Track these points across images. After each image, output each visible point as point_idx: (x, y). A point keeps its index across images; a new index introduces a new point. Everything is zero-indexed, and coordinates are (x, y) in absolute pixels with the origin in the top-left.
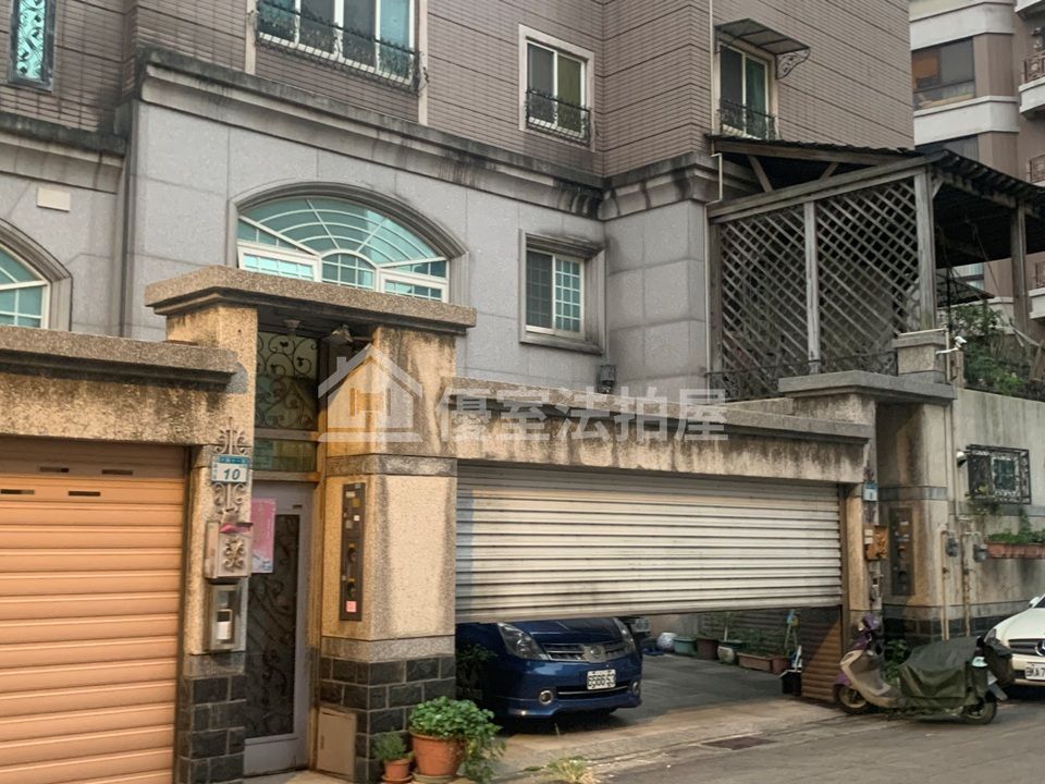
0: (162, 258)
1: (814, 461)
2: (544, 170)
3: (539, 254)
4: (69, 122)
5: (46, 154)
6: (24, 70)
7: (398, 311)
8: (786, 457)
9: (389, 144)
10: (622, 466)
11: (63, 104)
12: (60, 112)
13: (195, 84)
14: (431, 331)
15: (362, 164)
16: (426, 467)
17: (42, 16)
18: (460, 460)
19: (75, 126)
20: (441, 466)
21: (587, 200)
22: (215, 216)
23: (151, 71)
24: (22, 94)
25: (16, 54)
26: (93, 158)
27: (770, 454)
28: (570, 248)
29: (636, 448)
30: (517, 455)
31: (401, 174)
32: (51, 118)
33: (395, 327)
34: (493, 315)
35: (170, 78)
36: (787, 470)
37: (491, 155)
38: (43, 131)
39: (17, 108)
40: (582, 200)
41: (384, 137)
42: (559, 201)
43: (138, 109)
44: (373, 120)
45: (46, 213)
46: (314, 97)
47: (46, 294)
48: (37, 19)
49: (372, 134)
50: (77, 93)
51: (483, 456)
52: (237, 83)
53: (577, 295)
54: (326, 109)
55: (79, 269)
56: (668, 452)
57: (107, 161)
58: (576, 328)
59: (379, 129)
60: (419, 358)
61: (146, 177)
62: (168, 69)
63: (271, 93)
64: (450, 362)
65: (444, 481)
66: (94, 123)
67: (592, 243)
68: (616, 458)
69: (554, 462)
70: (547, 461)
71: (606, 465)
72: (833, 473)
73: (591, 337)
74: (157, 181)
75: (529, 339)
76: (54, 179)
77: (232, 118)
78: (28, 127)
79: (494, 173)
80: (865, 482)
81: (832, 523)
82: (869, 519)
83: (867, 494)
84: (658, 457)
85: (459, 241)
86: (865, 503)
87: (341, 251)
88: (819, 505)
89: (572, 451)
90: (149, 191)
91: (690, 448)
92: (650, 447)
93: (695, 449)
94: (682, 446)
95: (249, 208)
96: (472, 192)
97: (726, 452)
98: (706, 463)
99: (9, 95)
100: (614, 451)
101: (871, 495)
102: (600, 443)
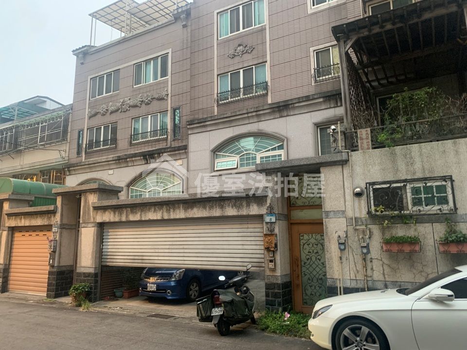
1: (232, 207)
2: (316, 97)
3: (325, 128)
6: (176, 136)
9: (253, 116)
10: (143, 219)
11: (183, 140)
12: (182, 142)
13: (198, 125)
15: (246, 125)
16: (90, 225)
18: (98, 223)
20: (93, 225)
23: (188, 127)
24: (175, 142)
32: (180, 144)
33: (85, 192)
35: (192, 126)
36: (217, 212)
41: (250, 115)
43: (189, 137)
44: (245, 112)
46: (226, 114)
49: (246, 115)
56: (161, 212)
59: (247, 113)
61: (191, 152)
62: (191, 124)
64: (96, 198)
65: (93, 228)
68: (141, 217)
71: (138, 219)
76: (178, 159)
77: (209, 129)
79: (294, 108)
80: (267, 214)
81: (259, 233)
82: (271, 231)
83: (267, 219)
84: (157, 215)
85: (283, 136)
86: (267, 223)
87: (245, 153)
88: (250, 226)
89: (127, 217)
90: (191, 155)
91: (170, 210)
92: (154, 212)
93: (172, 210)
94: (167, 210)
95: (218, 150)
96: (289, 117)
97: (186, 209)
98: (176, 214)
99: (173, 143)
100: (141, 215)
101: (271, 219)
102: (136, 213)
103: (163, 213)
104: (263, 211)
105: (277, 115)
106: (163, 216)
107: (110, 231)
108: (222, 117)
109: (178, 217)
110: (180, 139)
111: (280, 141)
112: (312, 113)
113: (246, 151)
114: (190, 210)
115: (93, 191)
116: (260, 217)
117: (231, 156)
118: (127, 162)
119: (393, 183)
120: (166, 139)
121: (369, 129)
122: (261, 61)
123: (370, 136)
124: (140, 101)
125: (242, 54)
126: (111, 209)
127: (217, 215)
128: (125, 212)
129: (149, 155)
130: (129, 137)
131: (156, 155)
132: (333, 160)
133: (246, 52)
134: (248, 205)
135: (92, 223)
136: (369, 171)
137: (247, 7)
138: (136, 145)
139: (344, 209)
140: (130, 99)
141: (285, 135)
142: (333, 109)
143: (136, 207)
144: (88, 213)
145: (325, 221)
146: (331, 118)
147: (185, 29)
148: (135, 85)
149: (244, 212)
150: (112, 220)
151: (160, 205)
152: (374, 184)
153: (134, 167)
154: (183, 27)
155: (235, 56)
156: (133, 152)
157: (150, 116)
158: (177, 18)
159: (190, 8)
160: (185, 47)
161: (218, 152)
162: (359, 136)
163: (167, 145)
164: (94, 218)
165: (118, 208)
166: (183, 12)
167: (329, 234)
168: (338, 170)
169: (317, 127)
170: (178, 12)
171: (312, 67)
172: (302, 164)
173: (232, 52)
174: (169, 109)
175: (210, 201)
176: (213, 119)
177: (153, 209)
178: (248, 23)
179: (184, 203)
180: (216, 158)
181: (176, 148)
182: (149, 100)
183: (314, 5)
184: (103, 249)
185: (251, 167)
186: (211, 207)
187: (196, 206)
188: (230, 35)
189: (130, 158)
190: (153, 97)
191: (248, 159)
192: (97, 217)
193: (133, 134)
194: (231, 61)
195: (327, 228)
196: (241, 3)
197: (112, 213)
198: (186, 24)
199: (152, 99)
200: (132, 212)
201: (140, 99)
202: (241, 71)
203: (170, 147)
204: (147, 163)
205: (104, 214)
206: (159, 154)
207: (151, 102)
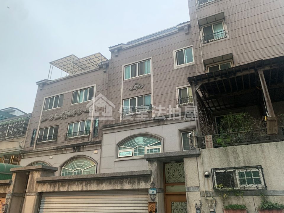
1: (128, 183)
4: (99, 140)
6: (95, 135)
8: (118, 183)
9: (143, 124)
10: (69, 190)
13: (109, 128)
16: (33, 194)
18: (39, 192)
20: (35, 194)
23: (103, 129)
35: (106, 129)
36: (118, 187)
41: (141, 123)
43: (103, 135)
45: (94, 154)
49: (139, 123)
56: (81, 186)
64: (39, 175)
65: (35, 196)
71: (65, 190)
72: (137, 186)
76: (95, 149)
77: (116, 131)
79: (167, 120)
80: (151, 188)
81: (145, 202)
82: (153, 200)
83: (151, 192)
84: (79, 188)
85: (161, 137)
86: (151, 195)
87: (138, 146)
88: (140, 196)
89: (59, 188)
90: (104, 147)
91: (87, 184)
92: (77, 185)
93: (89, 185)
94: (85, 184)
95: (121, 144)
96: (164, 125)
97: (98, 184)
98: (91, 188)
99: (92, 139)
100: (68, 187)
101: (153, 192)
102: (65, 186)
104: (148, 186)
105: (157, 124)
106: (82, 188)
107: (46, 198)
108: (124, 124)
109: (92, 189)
110: (97, 137)
111: (159, 140)
112: (178, 124)
113: (138, 145)
114: (100, 185)
115: (38, 170)
116: (146, 190)
117: (129, 148)
118: (62, 150)
119: (228, 169)
120: (89, 137)
121: (211, 136)
122: (148, 93)
123: (212, 139)
125: (137, 89)
126: (48, 182)
127: (118, 189)
128: (58, 185)
129: (76, 147)
130: (65, 135)
131: (81, 147)
132: (191, 154)
133: (140, 88)
134: (139, 182)
135: (35, 192)
136: (213, 161)
137: (141, 63)
138: (69, 140)
139: (199, 186)
140: (68, 112)
141: (162, 136)
142: (190, 122)
144: (33, 185)
145: (187, 194)
146: (189, 127)
147: (105, 74)
148: (72, 104)
149: (136, 187)
150: (48, 191)
151: (81, 181)
152: (216, 169)
153: (67, 154)
154: (104, 73)
155: (133, 89)
156: (67, 145)
157: (80, 122)
158: (101, 67)
159: (109, 63)
160: (105, 83)
161: (121, 145)
162: (205, 139)
163: (88, 141)
164: (36, 189)
165: (53, 182)
166: (104, 64)
167: (190, 202)
168: (194, 160)
169: (181, 132)
170: (101, 64)
171: (177, 98)
172: (173, 155)
173: (131, 87)
175: (114, 179)
176: (119, 125)
178: (141, 72)
179: (97, 180)
180: (119, 149)
181: (94, 143)
182: (80, 113)
183: (177, 65)
184: (39, 211)
185: (141, 155)
186: (115, 183)
187: (105, 182)
188: (131, 78)
189: (64, 148)
191: (139, 150)
192: (39, 188)
193: (68, 133)
194: (131, 92)
195: (188, 198)
196: (137, 61)
197: (49, 186)
198: (106, 71)
199: (82, 112)
200: (62, 185)
201: (75, 112)
202: (137, 98)
203: (91, 142)
204: (75, 152)
205: (43, 186)
206: (83, 146)
207: (81, 114)
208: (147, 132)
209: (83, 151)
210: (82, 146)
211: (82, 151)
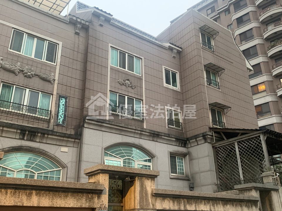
0: (88, 162)
2: (173, 137)
3: (173, 156)
4: (68, 132)
5: (63, 140)
6: (59, 122)
7: (141, 173)
8: (238, 206)
9: (138, 133)
11: (67, 129)
12: (67, 131)
14: (149, 177)
15: (132, 138)
17: (64, 111)
18: (157, 210)
19: (70, 133)
21: (183, 143)
22: (99, 151)
23: (86, 121)
24: (58, 127)
25: (58, 119)
26: (73, 140)
27: (234, 205)
28: (180, 154)
29: (201, 205)
30: (171, 208)
31: (140, 139)
32: (64, 132)
33: (140, 176)
34: (163, 171)
35: (90, 121)
36: (239, 209)
37: (160, 134)
38: (63, 135)
39: (57, 130)
40: (182, 144)
42: (177, 143)
43: (83, 129)
45: (62, 153)
47: (62, 171)
48: (63, 111)
50: (70, 126)
51: (163, 208)
52: (105, 122)
53: (183, 166)
54: (124, 126)
55: (69, 165)
57: (76, 140)
58: (183, 174)
59: (135, 130)
60: (146, 184)
63: (112, 124)
64: (154, 185)
66: (74, 132)
67: (185, 153)
68: (196, 208)
69: (181, 209)
70: (179, 209)
71: (194, 210)
72: (251, 210)
73: (187, 176)
74: (87, 144)
75: (172, 177)
76: (65, 145)
77: (103, 129)
78: (59, 134)
79: (161, 138)
84: (207, 207)
87: (127, 158)
89: (185, 206)
91: (214, 205)
92: (204, 204)
93: (215, 205)
94: (212, 204)
96: (157, 143)
99: (56, 127)
100: (195, 206)
103: (210, 206)
105: (151, 139)
106: (210, 208)
110: (64, 127)
114: (226, 206)
117: (116, 157)
120: (48, 121)
122: (139, 97)
124: (19, 69)
126: (170, 197)
128: (183, 202)
129: (29, 131)
131: (39, 135)
135: (152, 209)
141: (155, 153)
143: (191, 199)
144: (146, 199)
147: (77, 36)
148: (11, 49)
151: (208, 200)
154: (75, 33)
155: (123, 84)
157: (28, 90)
158: (73, 23)
159: (89, 26)
160: (76, 50)
161: (106, 151)
163: (48, 127)
164: (153, 205)
165: (176, 198)
168: (276, 193)
169: (170, 154)
170: (76, 19)
174: (55, 93)
177: (203, 203)
179: (222, 201)
180: (106, 156)
182: (32, 74)
188: (119, 68)
190: (36, 74)
191: (129, 163)
192: (157, 203)
194: (120, 87)
197: (171, 202)
200: (188, 202)
202: (126, 97)
203: (52, 131)
204: (23, 139)
205: (163, 202)
206: (44, 134)
207: (33, 77)
208: (140, 143)
209: (39, 142)
210: (41, 133)
211: (38, 140)
